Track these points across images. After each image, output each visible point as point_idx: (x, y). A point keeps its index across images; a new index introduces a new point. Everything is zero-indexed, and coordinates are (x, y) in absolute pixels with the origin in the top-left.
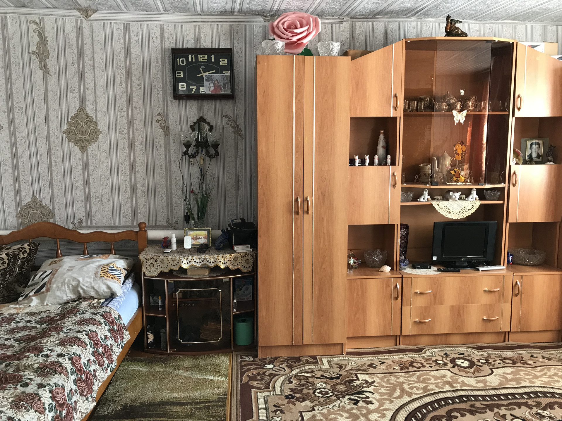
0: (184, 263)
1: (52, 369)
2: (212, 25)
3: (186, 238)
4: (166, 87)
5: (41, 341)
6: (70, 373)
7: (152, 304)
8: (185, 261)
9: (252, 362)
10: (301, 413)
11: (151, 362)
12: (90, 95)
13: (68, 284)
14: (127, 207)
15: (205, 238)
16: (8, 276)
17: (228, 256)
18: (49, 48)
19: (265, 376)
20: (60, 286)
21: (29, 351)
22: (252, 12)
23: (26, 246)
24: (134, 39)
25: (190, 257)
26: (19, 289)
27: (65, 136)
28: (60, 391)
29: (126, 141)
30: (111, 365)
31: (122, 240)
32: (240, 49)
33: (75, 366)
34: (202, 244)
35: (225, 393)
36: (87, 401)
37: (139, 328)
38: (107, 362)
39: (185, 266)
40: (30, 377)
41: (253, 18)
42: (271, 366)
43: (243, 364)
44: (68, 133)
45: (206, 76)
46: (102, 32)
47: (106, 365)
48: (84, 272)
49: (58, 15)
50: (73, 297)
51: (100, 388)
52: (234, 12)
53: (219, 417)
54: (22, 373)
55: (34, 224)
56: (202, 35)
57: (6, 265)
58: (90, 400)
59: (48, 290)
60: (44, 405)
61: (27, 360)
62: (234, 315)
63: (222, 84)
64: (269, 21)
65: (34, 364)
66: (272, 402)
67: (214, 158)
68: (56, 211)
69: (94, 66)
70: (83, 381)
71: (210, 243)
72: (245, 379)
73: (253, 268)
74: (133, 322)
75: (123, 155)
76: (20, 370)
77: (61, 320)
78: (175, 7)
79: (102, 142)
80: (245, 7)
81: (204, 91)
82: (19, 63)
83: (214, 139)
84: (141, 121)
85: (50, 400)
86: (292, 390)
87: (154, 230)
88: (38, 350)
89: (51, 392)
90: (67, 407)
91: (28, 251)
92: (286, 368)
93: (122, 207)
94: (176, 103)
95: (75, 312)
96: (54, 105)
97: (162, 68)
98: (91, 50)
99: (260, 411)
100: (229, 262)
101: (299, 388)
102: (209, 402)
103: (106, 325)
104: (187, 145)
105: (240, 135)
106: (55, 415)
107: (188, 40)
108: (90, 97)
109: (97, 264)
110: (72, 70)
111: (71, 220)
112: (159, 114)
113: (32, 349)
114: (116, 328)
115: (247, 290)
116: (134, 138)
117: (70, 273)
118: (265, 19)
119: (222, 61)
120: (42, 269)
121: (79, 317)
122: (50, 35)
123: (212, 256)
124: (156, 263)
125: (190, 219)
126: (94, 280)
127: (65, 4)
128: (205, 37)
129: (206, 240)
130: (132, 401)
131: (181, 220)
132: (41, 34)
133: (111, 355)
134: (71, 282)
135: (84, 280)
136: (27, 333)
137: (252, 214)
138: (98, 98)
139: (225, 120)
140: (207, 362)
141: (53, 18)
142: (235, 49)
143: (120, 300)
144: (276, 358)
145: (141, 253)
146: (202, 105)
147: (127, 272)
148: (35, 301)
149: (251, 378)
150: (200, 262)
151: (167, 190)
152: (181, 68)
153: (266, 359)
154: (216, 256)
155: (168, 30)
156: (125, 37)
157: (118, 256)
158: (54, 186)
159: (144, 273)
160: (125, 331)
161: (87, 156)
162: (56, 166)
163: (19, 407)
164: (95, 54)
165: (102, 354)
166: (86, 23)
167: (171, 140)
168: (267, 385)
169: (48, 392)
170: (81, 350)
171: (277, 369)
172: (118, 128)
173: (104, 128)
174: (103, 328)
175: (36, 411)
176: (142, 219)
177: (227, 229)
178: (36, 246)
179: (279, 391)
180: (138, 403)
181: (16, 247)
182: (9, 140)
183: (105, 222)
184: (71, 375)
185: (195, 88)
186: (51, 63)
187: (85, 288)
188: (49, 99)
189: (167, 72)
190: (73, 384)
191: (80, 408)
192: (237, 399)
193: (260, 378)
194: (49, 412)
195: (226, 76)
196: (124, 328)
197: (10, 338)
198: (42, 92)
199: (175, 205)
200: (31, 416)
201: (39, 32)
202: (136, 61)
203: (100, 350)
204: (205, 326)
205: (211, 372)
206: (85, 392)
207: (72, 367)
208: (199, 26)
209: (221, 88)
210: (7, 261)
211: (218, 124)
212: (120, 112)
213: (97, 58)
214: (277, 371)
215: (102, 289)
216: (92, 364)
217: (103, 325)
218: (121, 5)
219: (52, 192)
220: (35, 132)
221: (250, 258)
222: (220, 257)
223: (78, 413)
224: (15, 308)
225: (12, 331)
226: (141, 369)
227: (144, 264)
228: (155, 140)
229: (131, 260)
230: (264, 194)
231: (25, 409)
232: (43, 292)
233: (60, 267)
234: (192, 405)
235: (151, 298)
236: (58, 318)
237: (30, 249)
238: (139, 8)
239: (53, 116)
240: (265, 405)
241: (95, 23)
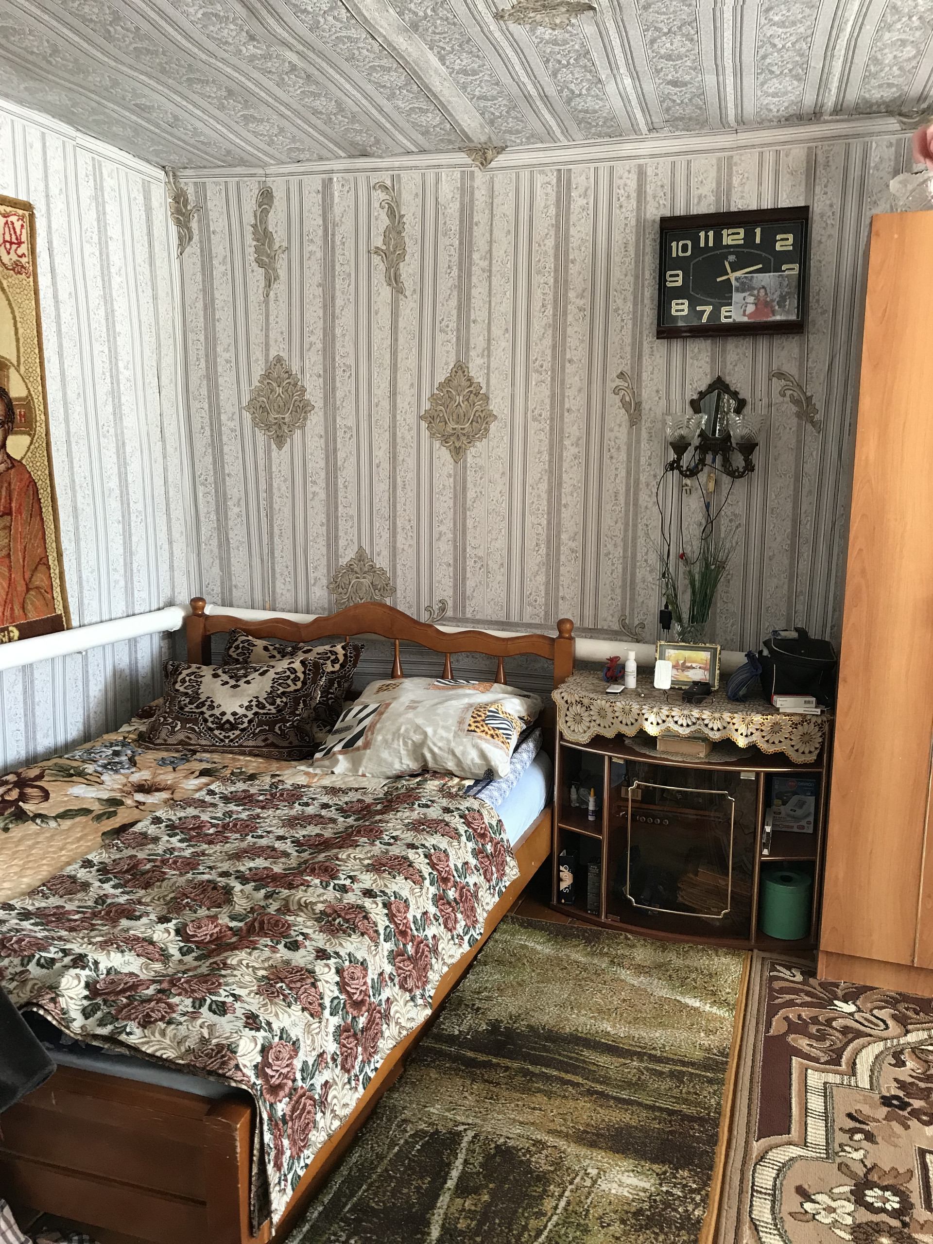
0: (649, 721)
1: (347, 921)
2: (761, 154)
3: (659, 663)
4: (642, 310)
5: (338, 853)
6: (382, 937)
7: (575, 804)
8: (652, 718)
9: (800, 986)
10: (922, 1153)
11: (561, 935)
12: (479, 336)
13: (405, 738)
14: (537, 583)
15: (705, 669)
16: (301, 705)
17: (758, 718)
18: (407, 239)
19: (831, 1031)
20: (390, 741)
21: (313, 872)
22: (871, 106)
23: (339, 648)
24: (578, 202)
25: (665, 711)
26: (320, 735)
27: (424, 425)
28: (358, 973)
29: (544, 437)
30: (472, 932)
31: (522, 654)
32: (831, 206)
33: (395, 923)
34: (695, 683)
35: (724, 1050)
36: (412, 1004)
37: (543, 855)
38: (463, 923)
39: (652, 730)
40: (305, 931)
41: (868, 123)
42: (850, 1008)
43: (777, 985)
44: (430, 418)
45: (737, 279)
46: (512, 195)
47: (460, 930)
48: (438, 715)
49: (428, 167)
50: (414, 766)
51: (444, 977)
52: (821, 114)
53: (705, 1109)
54: (292, 918)
55: (356, 606)
56: (736, 181)
57: (299, 684)
58: (420, 1001)
59: (367, 746)
60: (322, 998)
61: (306, 891)
62: (763, 863)
63: (776, 297)
64: (914, 126)
65: (315, 903)
66: (843, 1104)
67: (742, 477)
68: (399, 581)
69: (490, 271)
70: (409, 958)
71: (716, 683)
72: (778, 1026)
73: (820, 756)
74: (529, 839)
75: (537, 468)
76: (289, 910)
77: (382, 814)
78: (677, 119)
79: (496, 440)
80: (852, 95)
81: (730, 317)
82: (350, 275)
83: (745, 431)
84: (580, 391)
85: (335, 988)
86: (902, 1085)
87: (591, 638)
88: (329, 872)
89: (339, 971)
90: (368, 1011)
91: (341, 658)
92: (890, 1023)
93: (527, 581)
94: (661, 346)
95: (412, 799)
96: (408, 360)
97: (637, 266)
98: (488, 235)
99: (810, 1120)
100: (758, 733)
101: (922, 1085)
102: (684, 1064)
103: (469, 839)
104: (680, 446)
105: (812, 422)
106: (343, 1024)
107: (700, 197)
108: (478, 340)
109: (466, 700)
110: (447, 283)
111: (424, 603)
112: (621, 375)
113: (320, 868)
114: (489, 848)
115: (801, 807)
116: (562, 430)
117: (410, 715)
118: (904, 123)
119: (782, 240)
120: (363, 699)
121: (417, 813)
122: (410, 210)
123: (717, 715)
124: (587, 714)
125: (673, 621)
126: (456, 735)
127: (442, 140)
128: (742, 184)
129: (707, 673)
130: (511, 1018)
131: (652, 621)
132: (393, 212)
133: (473, 909)
134: (412, 734)
135: (435, 732)
136: (317, 830)
137: (829, 620)
138: (493, 342)
139: (778, 385)
140: (687, 962)
141: (416, 175)
142: (817, 209)
143: (504, 786)
144: (865, 989)
145: (557, 688)
146: (724, 351)
147: (525, 727)
148: (342, 764)
149: (793, 1028)
150: (688, 726)
151: (625, 550)
152: (679, 264)
153: (837, 986)
154: (727, 716)
155: (657, 175)
156: (558, 200)
157: (509, 688)
158: (399, 530)
159: (561, 733)
160: (508, 859)
161: (465, 468)
162: (404, 488)
163: (273, 993)
164: (495, 245)
165: (454, 904)
166: (480, 178)
167: (644, 434)
168: (835, 1056)
169: (333, 970)
170: (412, 889)
171: (866, 1019)
172: (531, 407)
173: (502, 407)
174: (462, 845)
175: (303, 1009)
176: (566, 612)
177: (761, 652)
178: (357, 650)
179: (867, 1079)
180: (522, 1026)
181: (321, 649)
182: (323, 433)
183: (490, 612)
184: (385, 940)
185: (709, 309)
186: (408, 270)
187: (436, 750)
188: (400, 347)
189: (647, 276)
190: (386, 961)
191: (398, 1015)
192: (752, 1073)
193: (818, 1031)
194: (331, 1014)
195: (787, 276)
196: (509, 851)
197: (287, 835)
198: (387, 332)
199: (640, 586)
200: (293, 1018)
201: (390, 207)
202: (579, 255)
203: (452, 894)
204: (691, 876)
205: (695, 988)
206: (410, 984)
207: (387, 923)
208: (730, 158)
209: (772, 307)
210: (302, 676)
211: (758, 395)
212: (537, 371)
213: (499, 252)
214: (866, 1024)
215: (470, 757)
216: (432, 923)
217: (464, 838)
218: (555, 128)
219: (395, 542)
220: (370, 416)
221: (811, 729)
222: (738, 718)
223: (392, 1024)
224: (307, 774)
225: (291, 822)
226: (539, 948)
227: (563, 713)
228: (607, 434)
229: (536, 698)
230: (863, 572)
231: (284, 1000)
232: (358, 749)
233: (394, 699)
234: (642, 1061)
235: (573, 790)
236: (379, 807)
237: (345, 655)
238: (593, 130)
239: (405, 382)
240: (826, 1109)
241: (500, 176)
